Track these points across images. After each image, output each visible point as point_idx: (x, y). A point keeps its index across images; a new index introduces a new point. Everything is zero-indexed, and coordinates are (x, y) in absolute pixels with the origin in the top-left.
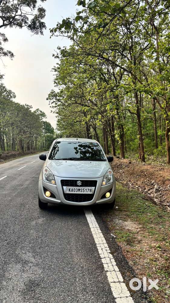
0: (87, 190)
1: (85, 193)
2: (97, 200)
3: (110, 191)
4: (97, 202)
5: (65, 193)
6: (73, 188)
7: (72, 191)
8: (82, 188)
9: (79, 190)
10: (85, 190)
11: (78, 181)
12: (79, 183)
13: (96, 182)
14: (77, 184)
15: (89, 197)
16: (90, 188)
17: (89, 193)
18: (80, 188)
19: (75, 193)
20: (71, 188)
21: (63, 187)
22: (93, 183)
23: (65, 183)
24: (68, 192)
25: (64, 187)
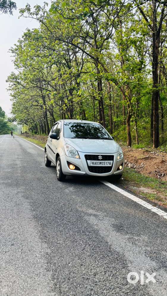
0: (107, 163)
1: (106, 165)
2: (115, 171)
3: (122, 165)
4: (114, 173)
5: (89, 165)
6: (96, 161)
7: (95, 164)
8: (103, 161)
9: (101, 163)
10: (105, 163)
11: (99, 155)
12: (100, 158)
13: (113, 156)
14: (99, 158)
15: (109, 169)
16: (109, 161)
17: (109, 165)
18: (102, 161)
19: (98, 165)
20: (94, 161)
21: (87, 161)
22: (111, 158)
23: (88, 157)
24: (92, 165)
25: (89, 161)
